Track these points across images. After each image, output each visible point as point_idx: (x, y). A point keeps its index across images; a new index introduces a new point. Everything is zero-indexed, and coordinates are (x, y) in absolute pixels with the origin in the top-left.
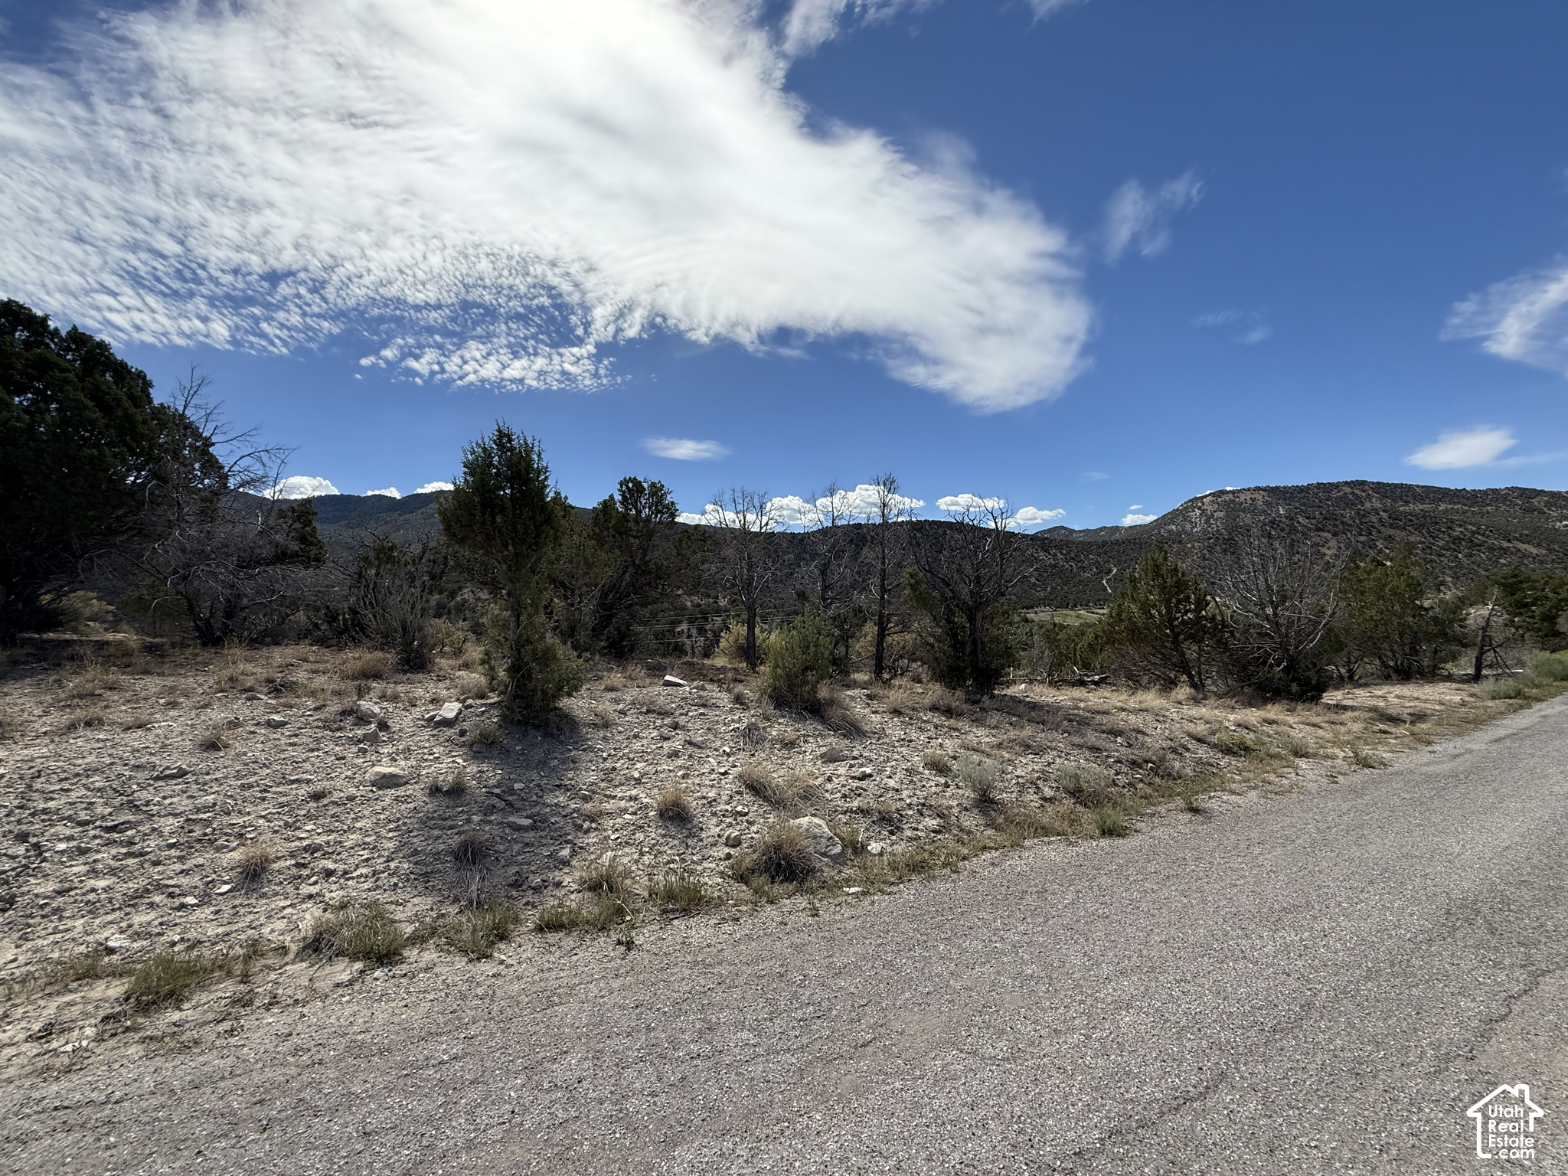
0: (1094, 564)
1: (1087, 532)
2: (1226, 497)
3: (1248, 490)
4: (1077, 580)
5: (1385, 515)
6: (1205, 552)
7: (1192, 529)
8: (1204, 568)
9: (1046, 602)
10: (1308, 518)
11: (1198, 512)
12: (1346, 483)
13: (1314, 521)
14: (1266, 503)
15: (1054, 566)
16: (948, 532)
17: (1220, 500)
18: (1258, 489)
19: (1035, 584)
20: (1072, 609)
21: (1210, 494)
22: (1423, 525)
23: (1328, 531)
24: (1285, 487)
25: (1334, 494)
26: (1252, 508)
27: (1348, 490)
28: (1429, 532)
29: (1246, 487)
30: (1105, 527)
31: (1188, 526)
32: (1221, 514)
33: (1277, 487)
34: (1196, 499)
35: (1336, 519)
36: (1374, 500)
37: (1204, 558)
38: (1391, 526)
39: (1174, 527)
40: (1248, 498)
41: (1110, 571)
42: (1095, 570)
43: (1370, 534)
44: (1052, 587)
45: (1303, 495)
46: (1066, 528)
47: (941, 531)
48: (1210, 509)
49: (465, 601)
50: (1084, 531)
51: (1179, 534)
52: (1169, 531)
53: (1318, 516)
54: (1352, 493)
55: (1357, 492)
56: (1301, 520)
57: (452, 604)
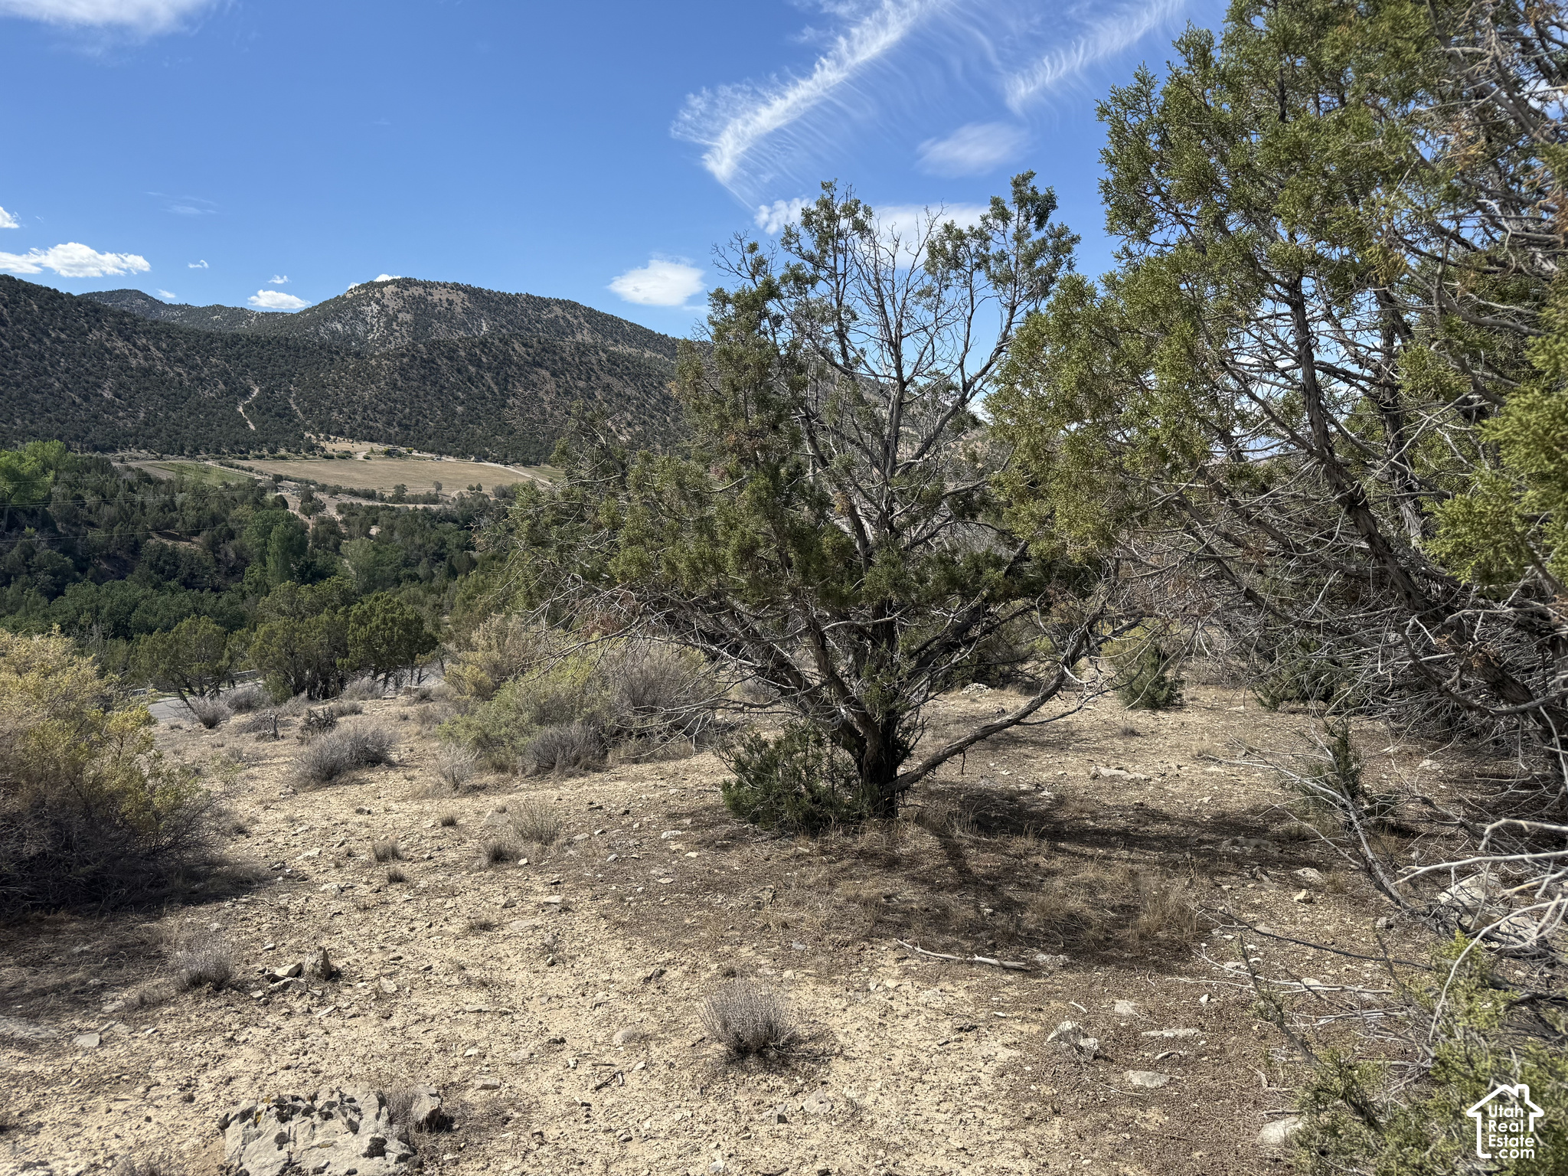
0: (220, 375)
2: (418, 291)
3: (445, 286)
4: (192, 401)
5: (604, 356)
6: (396, 375)
7: (367, 333)
8: (395, 401)
10: (525, 345)
11: (375, 307)
12: (558, 302)
13: (531, 351)
14: (466, 311)
15: (147, 372)
17: (406, 293)
18: (456, 287)
21: (393, 282)
22: (638, 376)
23: (547, 369)
24: (489, 292)
25: (545, 315)
26: (447, 316)
27: (558, 311)
28: (643, 386)
29: (442, 281)
30: (221, 307)
31: (360, 329)
32: (408, 317)
33: (481, 290)
34: (372, 285)
35: (555, 353)
36: (585, 332)
37: (395, 386)
38: (610, 372)
39: (339, 327)
40: (444, 298)
41: (248, 392)
42: (221, 386)
43: (589, 378)
44: (148, 413)
45: (511, 307)
46: (145, 297)
48: (392, 305)
51: (347, 339)
52: (334, 333)
53: (535, 345)
54: (564, 318)
55: (568, 316)
56: (516, 346)
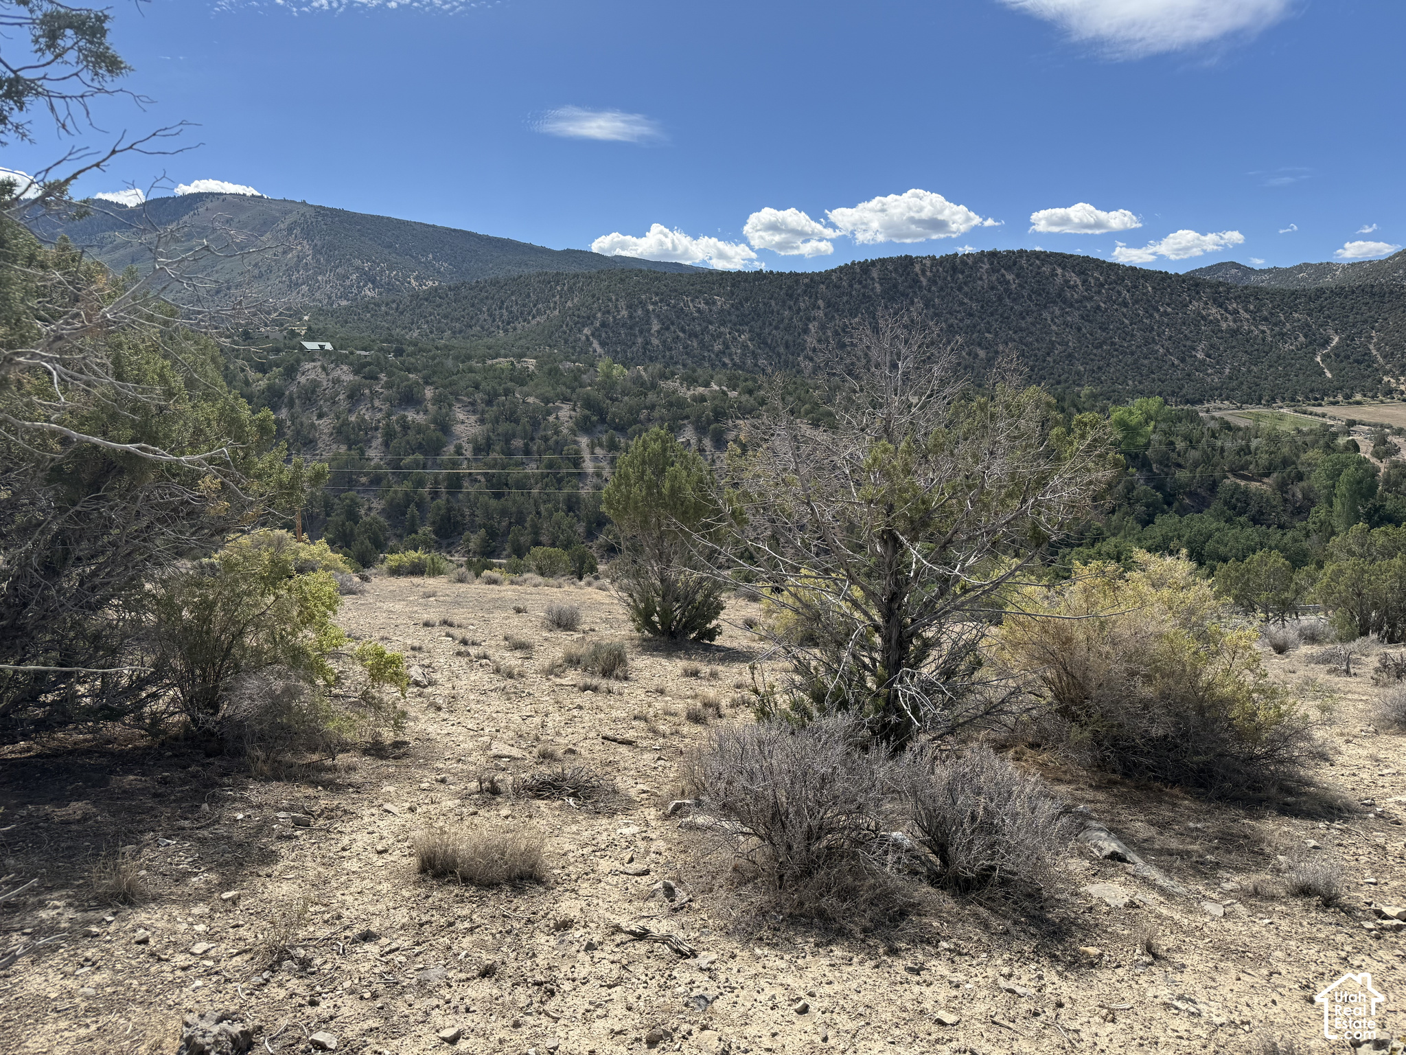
0: (1301, 328)
1: (1275, 272)
9: (1224, 393)
16: (1059, 271)
19: (1203, 362)
20: (1268, 405)
30: (1307, 265)
41: (1327, 342)
42: (1302, 339)
46: (1239, 266)
47: (1046, 269)
49: (315, 384)
50: (1269, 271)
57: (294, 388)
